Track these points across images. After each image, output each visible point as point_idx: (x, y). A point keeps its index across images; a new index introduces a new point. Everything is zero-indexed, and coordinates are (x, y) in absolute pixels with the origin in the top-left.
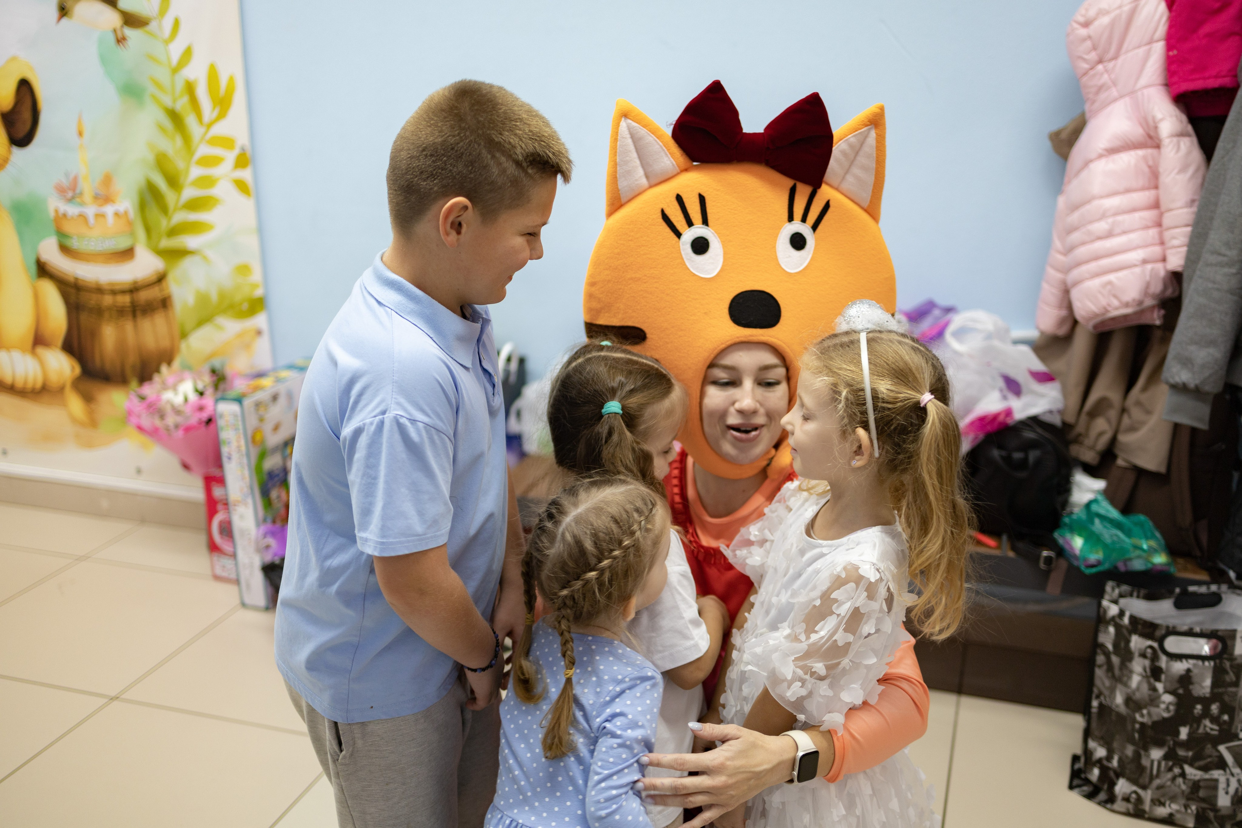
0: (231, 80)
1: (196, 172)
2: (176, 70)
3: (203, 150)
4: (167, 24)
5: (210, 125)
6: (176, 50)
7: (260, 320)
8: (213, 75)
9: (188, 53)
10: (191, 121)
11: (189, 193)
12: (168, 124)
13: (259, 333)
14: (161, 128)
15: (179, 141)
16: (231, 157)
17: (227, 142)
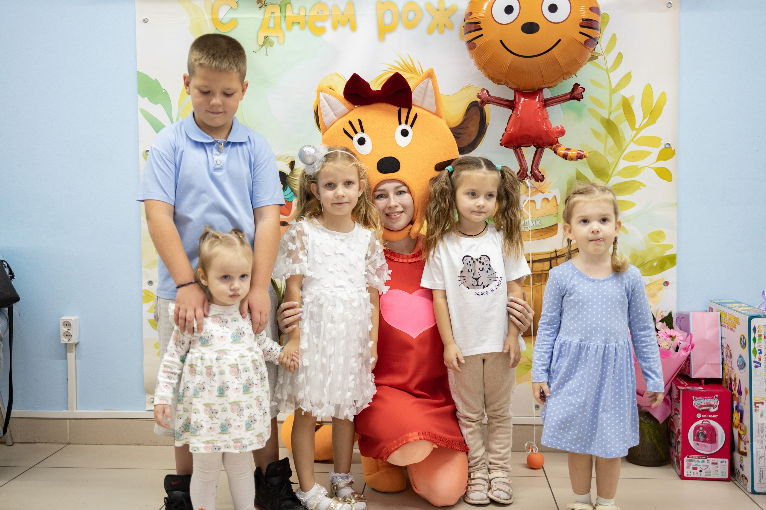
0: (663, 94)
1: (623, 164)
2: (613, 91)
3: (632, 148)
4: (611, 58)
5: (639, 130)
6: (616, 77)
7: (669, 274)
8: (648, 91)
9: (628, 77)
10: (624, 127)
11: (614, 180)
12: (602, 130)
13: (666, 283)
14: (595, 133)
15: (611, 142)
16: (655, 151)
17: (653, 141)
